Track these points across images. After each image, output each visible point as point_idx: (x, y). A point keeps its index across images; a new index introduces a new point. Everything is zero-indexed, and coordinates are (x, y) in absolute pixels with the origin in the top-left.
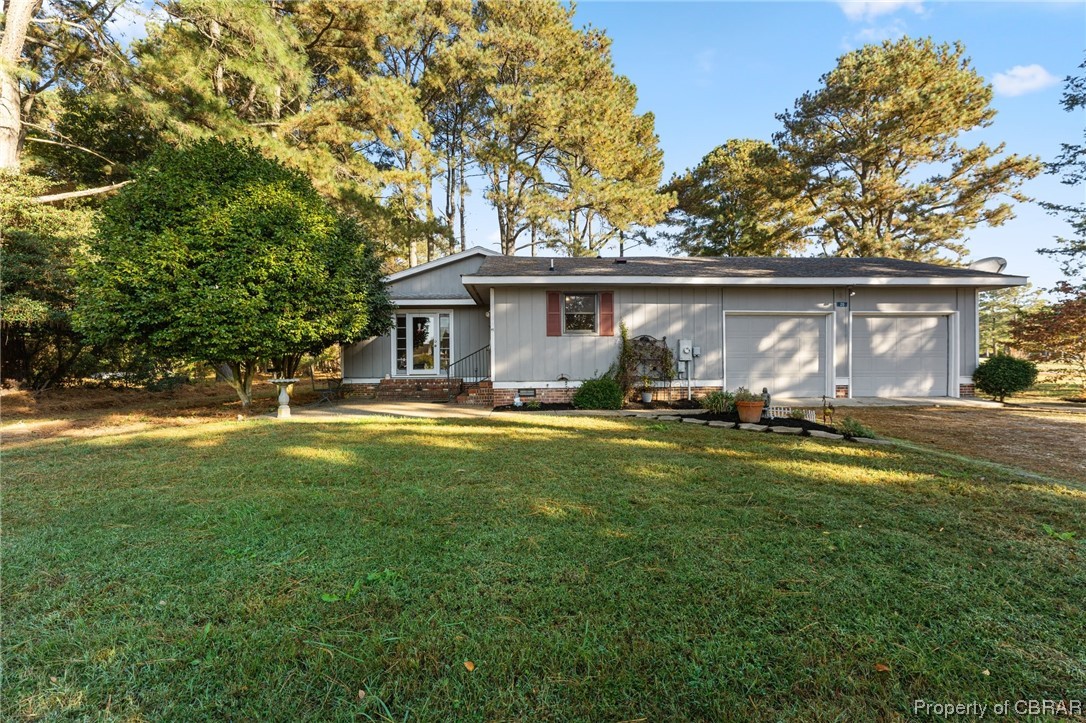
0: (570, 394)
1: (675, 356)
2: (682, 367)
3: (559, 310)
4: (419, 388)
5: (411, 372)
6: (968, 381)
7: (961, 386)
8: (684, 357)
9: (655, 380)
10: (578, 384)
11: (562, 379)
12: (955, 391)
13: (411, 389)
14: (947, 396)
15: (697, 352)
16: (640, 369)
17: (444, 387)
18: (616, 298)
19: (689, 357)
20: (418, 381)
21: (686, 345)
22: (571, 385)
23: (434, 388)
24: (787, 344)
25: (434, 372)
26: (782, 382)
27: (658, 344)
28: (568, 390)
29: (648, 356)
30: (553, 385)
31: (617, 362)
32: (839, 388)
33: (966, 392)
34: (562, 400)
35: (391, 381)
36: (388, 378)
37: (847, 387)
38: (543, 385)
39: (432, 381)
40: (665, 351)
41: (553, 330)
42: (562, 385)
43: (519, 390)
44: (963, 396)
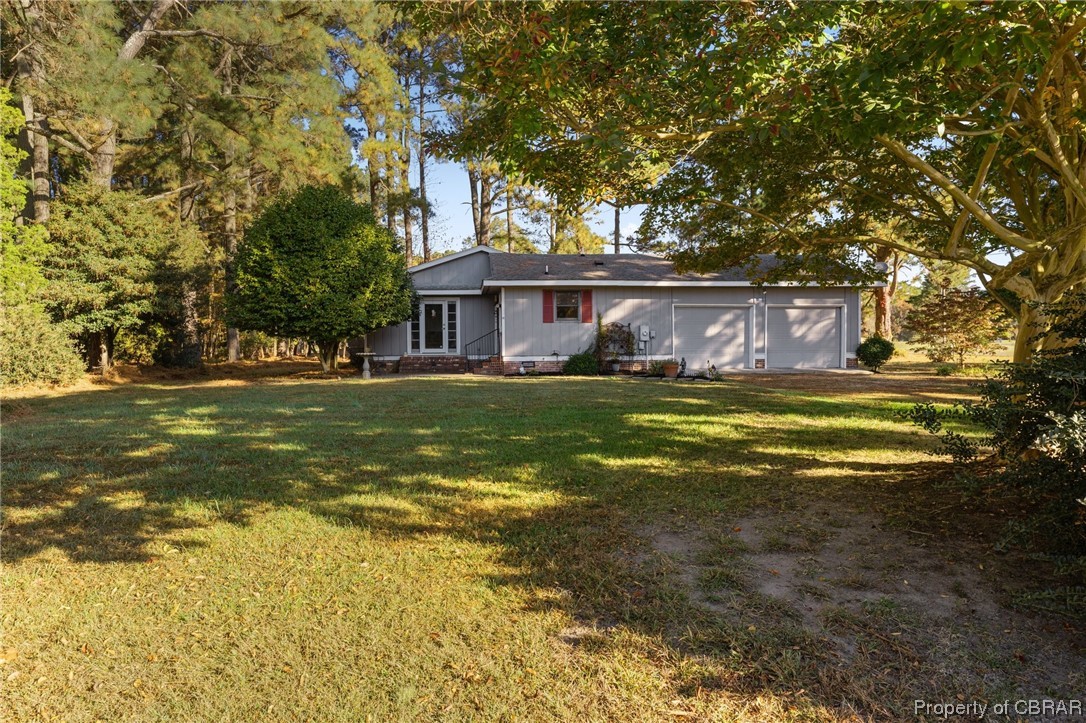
0: (560, 365)
1: (636, 337)
2: (642, 346)
3: (552, 303)
4: (434, 364)
5: (424, 351)
6: (852, 356)
7: (848, 359)
8: (643, 338)
9: (621, 355)
10: (566, 358)
11: (555, 354)
12: (844, 365)
13: (427, 365)
14: (839, 368)
15: (653, 334)
16: (611, 347)
17: (454, 363)
18: (594, 296)
19: (647, 338)
20: (432, 358)
21: (645, 330)
22: (560, 359)
23: (446, 364)
24: (729, 331)
25: (444, 350)
26: (726, 359)
27: (624, 329)
28: (558, 362)
29: (617, 337)
30: (547, 359)
31: (594, 342)
32: (758, 361)
33: (851, 364)
34: (554, 370)
35: (409, 358)
36: (406, 356)
37: (764, 360)
38: (540, 359)
39: (443, 358)
40: (630, 334)
41: (547, 318)
42: (554, 359)
43: (523, 363)
44: (849, 367)
